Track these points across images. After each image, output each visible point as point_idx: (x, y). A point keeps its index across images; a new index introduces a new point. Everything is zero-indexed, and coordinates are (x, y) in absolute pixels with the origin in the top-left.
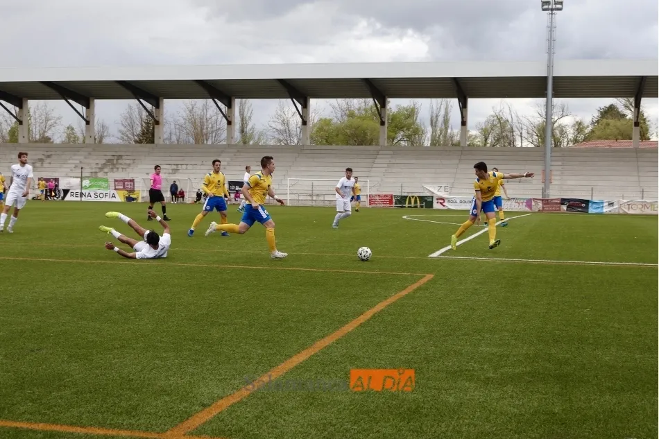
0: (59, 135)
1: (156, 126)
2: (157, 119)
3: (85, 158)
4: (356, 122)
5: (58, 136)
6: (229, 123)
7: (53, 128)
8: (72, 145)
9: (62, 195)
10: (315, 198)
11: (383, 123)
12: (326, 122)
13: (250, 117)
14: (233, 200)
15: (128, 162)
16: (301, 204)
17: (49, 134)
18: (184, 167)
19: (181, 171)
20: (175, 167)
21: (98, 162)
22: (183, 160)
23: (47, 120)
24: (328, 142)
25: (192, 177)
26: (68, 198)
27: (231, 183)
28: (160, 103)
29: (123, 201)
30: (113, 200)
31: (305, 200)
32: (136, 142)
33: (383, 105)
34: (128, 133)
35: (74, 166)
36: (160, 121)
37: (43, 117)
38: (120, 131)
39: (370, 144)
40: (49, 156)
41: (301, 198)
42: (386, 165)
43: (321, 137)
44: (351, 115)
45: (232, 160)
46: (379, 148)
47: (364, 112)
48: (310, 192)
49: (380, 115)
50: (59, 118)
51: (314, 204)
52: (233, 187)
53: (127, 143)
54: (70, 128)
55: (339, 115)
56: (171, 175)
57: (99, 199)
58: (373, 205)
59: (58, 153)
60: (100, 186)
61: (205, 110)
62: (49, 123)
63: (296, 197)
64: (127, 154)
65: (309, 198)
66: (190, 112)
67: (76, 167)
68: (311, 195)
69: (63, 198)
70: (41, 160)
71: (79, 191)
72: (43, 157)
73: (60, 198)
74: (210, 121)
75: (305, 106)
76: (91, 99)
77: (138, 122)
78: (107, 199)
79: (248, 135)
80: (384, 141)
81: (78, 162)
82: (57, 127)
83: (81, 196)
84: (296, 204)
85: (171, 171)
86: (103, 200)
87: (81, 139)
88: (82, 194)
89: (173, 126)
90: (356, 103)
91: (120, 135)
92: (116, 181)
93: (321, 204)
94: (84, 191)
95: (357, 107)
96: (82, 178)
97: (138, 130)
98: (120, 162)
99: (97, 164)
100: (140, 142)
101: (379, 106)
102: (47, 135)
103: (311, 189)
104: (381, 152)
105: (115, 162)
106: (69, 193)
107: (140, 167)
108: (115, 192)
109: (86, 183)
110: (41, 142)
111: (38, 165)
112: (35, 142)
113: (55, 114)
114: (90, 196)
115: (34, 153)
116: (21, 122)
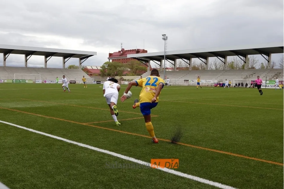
5: (257, 66)
8: (263, 69)
17: (254, 66)
23: (254, 61)
35: (263, 76)
37: (252, 60)
40: (255, 73)
50: (258, 60)
54: (262, 64)
57: (272, 88)
59: (258, 72)
60: (272, 83)
67: (264, 77)
71: (265, 85)
72: (253, 74)
76: (270, 54)
81: (265, 75)
82: (257, 63)
83: (266, 87)
87: (266, 67)
88: (266, 86)
91: (280, 65)
94: (267, 85)
96: (266, 81)
99: (272, 75)
105: (278, 75)
109: (268, 82)
110: (252, 69)
111: (251, 76)
112: (250, 68)
113: (256, 59)
114: (269, 87)
115: (250, 72)
116: (245, 62)
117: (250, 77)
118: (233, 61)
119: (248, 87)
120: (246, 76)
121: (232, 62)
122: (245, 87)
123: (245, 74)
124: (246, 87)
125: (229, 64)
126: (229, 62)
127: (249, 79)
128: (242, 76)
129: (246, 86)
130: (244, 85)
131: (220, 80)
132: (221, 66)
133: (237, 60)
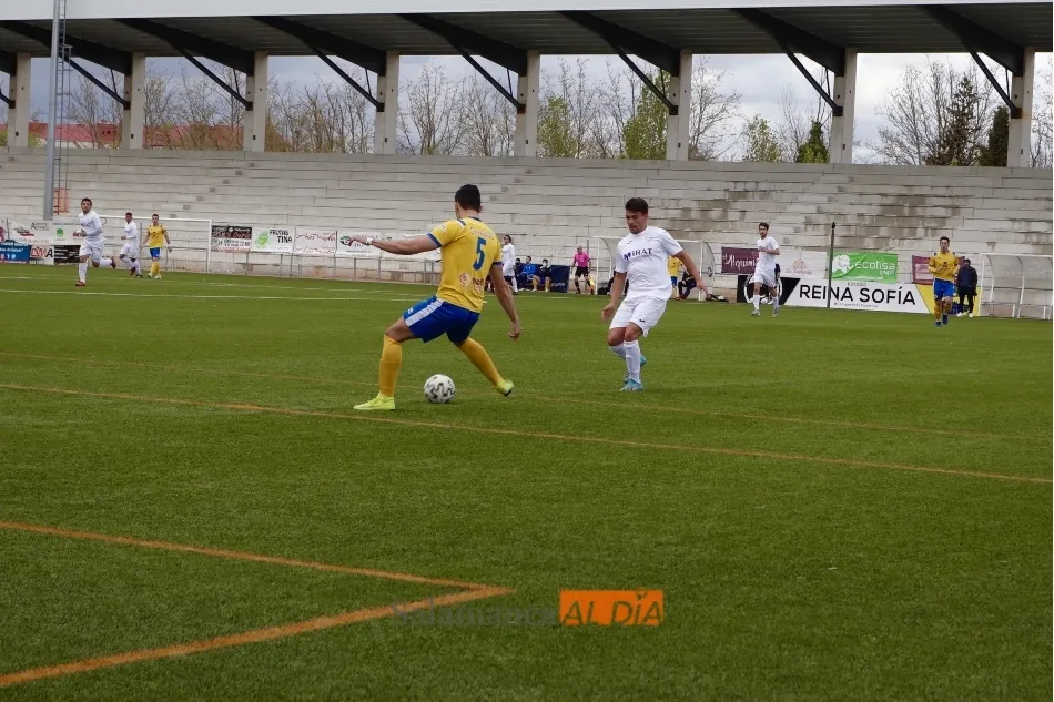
1: (1012, 122)
2: (1016, 103)
3: (830, 200)
7: (718, 123)
9: (779, 291)
15: (941, 212)
21: (863, 210)
23: (704, 102)
26: (794, 299)
28: (1028, 61)
30: (908, 308)
32: (931, 161)
34: (901, 137)
35: (803, 220)
36: (1026, 110)
38: (884, 134)
40: (741, 195)
57: (871, 306)
59: (763, 186)
60: (876, 273)
64: (938, 191)
70: (723, 204)
71: (823, 283)
72: (727, 196)
76: (848, 53)
77: (930, 110)
78: (893, 306)
81: (813, 209)
83: (828, 296)
86: (883, 307)
88: (829, 292)
91: (880, 143)
92: (916, 260)
94: (834, 284)
96: (832, 251)
97: (932, 127)
98: (919, 211)
99: (861, 215)
100: (940, 161)
105: (906, 211)
106: (797, 288)
107: (970, 224)
108: (913, 288)
109: (842, 262)
111: (715, 214)
114: (850, 297)
115: (705, 185)
116: (674, 110)
117: (708, 220)
120: (679, 214)
121: (557, 102)
123: (671, 196)
127: (709, 237)
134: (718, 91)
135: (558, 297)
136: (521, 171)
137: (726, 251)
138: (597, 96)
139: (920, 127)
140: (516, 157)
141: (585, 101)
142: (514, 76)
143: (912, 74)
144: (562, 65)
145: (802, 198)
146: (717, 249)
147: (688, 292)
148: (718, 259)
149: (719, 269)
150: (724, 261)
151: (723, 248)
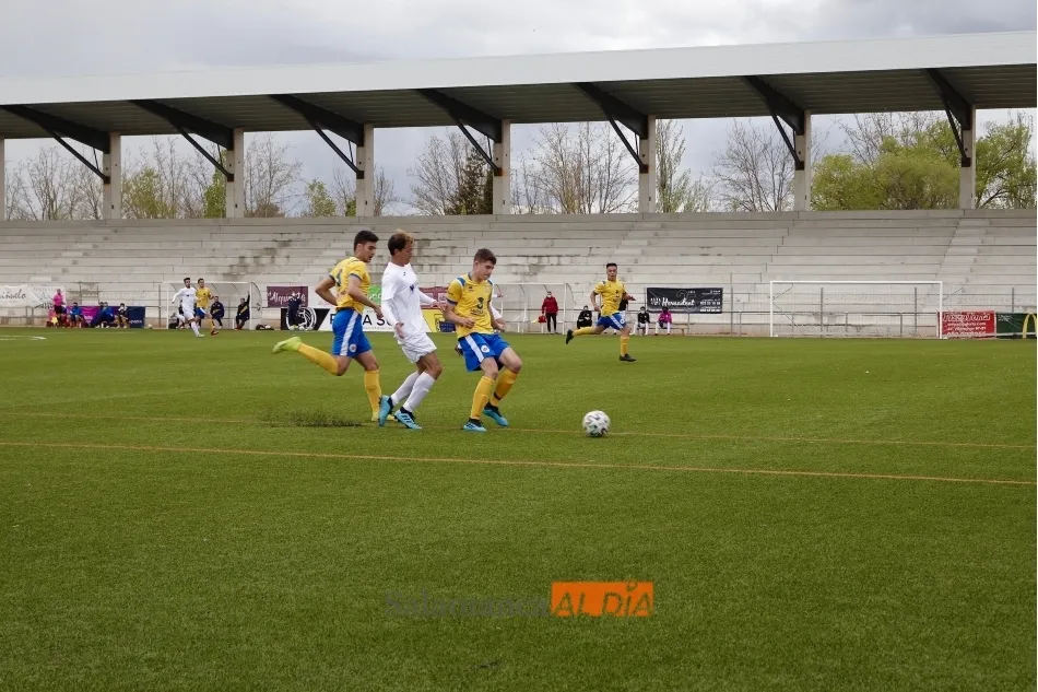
0: (296, 200)
1: (496, 180)
2: (497, 164)
4: (901, 160)
5: (293, 202)
6: (644, 169)
7: (283, 187)
8: (324, 217)
9: (314, 320)
10: (825, 321)
11: (966, 162)
12: (840, 163)
13: (678, 157)
14: (658, 325)
15: (442, 252)
16: (797, 332)
17: (276, 199)
18: (554, 260)
19: (546, 269)
20: (535, 261)
22: (552, 246)
23: (272, 171)
24: (844, 206)
25: (570, 279)
26: (325, 325)
27: (652, 293)
28: (504, 131)
29: (435, 331)
31: (806, 325)
32: (448, 210)
33: (968, 124)
34: (429, 194)
36: (504, 169)
37: (265, 166)
38: (417, 191)
39: (932, 206)
40: (286, 244)
41: (799, 320)
42: (974, 250)
43: (828, 194)
44: (889, 147)
45: (649, 244)
46: (961, 213)
47: (914, 140)
48: (816, 309)
49: (961, 144)
50: (297, 166)
51: (825, 333)
52: (656, 301)
53: (429, 213)
54: (316, 187)
55: (861, 148)
56: (527, 278)
58: (953, 334)
59: (303, 236)
61: (585, 145)
62: (279, 175)
63: (786, 319)
64: (440, 236)
65: (813, 320)
66: (555, 147)
68: (820, 315)
69: (317, 327)
70: (271, 252)
72: (275, 245)
73: (311, 327)
74: (595, 167)
75: (801, 129)
76: (366, 127)
77: (451, 171)
79: (674, 191)
80: (967, 199)
82: (293, 185)
84: (786, 333)
85: (527, 269)
89: (520, 179)
90: (898, 122)
91: (416, 199)
93: (840, 333)
95: (899, 128)
97: (452, 187)
98: (425, 252)
100: (457, 211)
101: (958, 126)
102: (273, 201)
103: (818, 301)
104: (963, 223)
110: (264, 215)
111: (265, 260)
112: (252, 215)
113: (289, 159)
114: (370, 322)
115: (257, 237)
116: (230, 178)
117: (258, 265)
118: (153, 165)
119: (251, 324)
120: (236, 261)
121: (149, 174)
122: (234, 325)
123: (230, 247)
124: (240, 327)
125: (127, 188)
126: (129, 176)
127: (257, 278)
128: (214, 261)
129: (238, 318)
130: (231, 315)
131: (84, 287)
132: (80, 199)
133: (179, 158)
134: (284, 161)
135: (135, 332)
136: (108, 231)
137: (270, 289)
138: (185, 168)
139: (444, 185)
140: (105, 220)
141: (176, 172)
142: (100, 153)
143: (435, 143)
144: (156, 143)
145: (334, 245)
146: (263, 288)
147: (243, 324)
148: (265, 295)
149: (265, 304)
150: (269, 297)
151: (268, 288)
